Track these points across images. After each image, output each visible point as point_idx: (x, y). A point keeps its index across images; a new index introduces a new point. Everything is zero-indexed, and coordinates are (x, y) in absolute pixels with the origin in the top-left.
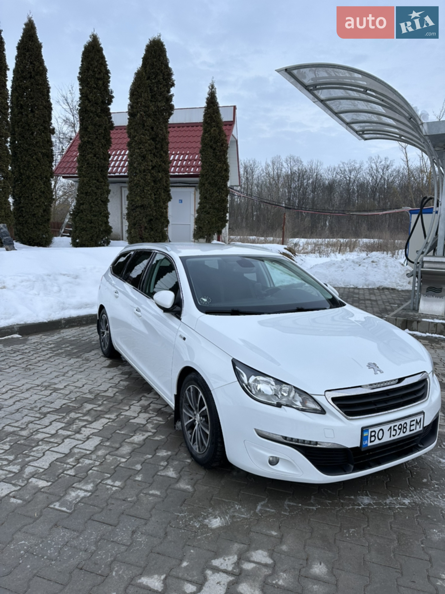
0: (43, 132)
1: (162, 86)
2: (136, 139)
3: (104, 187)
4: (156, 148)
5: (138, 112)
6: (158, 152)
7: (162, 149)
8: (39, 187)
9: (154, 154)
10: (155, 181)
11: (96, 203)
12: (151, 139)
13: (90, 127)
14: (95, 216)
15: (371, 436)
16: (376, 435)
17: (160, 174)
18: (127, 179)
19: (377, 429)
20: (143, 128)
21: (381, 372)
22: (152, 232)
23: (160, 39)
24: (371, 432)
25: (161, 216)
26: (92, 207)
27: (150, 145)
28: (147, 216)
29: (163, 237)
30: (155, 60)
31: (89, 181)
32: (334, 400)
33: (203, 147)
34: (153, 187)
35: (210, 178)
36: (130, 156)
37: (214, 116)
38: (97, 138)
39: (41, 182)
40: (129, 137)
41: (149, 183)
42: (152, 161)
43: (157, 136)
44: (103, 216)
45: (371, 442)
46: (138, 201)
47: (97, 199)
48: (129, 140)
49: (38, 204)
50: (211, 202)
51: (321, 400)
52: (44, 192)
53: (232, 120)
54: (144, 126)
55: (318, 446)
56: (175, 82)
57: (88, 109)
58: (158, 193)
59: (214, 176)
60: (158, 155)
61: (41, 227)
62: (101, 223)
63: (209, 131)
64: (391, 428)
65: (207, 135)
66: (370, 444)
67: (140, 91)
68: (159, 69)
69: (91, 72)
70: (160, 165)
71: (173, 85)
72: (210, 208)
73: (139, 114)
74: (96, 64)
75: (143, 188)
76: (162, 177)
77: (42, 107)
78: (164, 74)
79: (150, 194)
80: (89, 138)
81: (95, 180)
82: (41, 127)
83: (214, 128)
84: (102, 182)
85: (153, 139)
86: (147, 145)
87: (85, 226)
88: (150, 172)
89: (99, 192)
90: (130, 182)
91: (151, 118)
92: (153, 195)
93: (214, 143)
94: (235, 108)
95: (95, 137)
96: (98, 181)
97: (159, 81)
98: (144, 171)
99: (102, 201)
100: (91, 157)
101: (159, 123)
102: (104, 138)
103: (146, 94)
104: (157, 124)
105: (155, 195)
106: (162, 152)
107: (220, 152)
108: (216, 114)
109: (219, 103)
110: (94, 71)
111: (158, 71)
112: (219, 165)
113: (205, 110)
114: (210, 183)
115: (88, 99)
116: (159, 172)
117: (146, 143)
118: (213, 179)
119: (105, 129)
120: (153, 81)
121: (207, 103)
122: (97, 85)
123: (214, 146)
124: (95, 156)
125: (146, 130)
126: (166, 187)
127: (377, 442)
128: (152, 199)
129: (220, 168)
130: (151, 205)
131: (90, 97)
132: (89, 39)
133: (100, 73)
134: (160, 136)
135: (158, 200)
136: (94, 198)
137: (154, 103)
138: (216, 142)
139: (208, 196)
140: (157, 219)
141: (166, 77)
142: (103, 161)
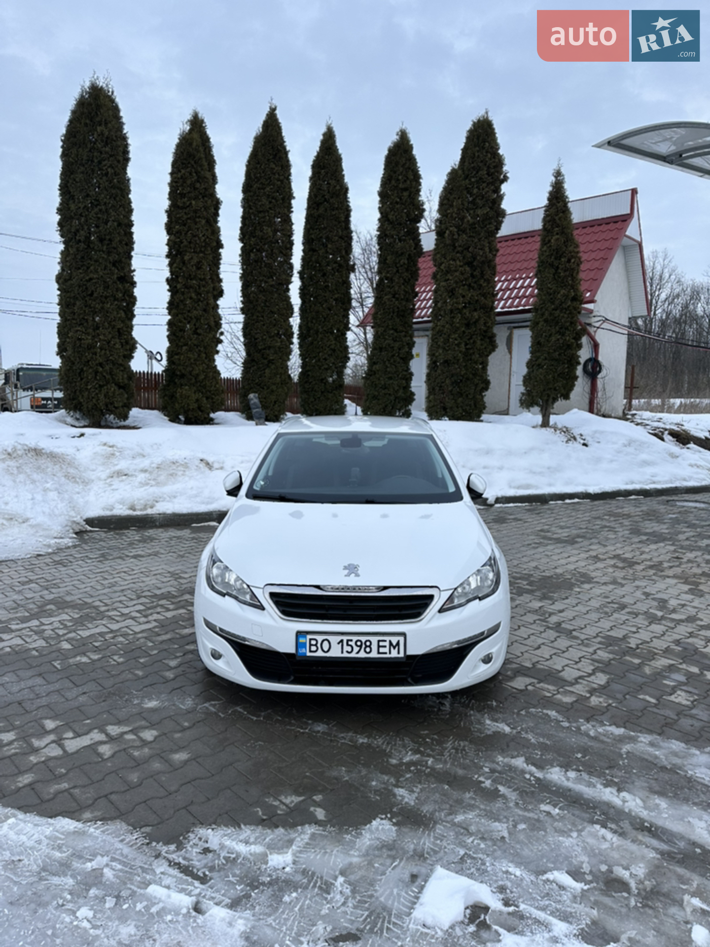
0: (338, 271)
1: (485, 185)
2: (442, 267)
3: (404, 339)
4: (473, 276)
5: (447, 229)
6: (475, 282)
7: (482, 277)
8: (329, 343)
9: (469, 286)
10: (468, 325)
11: (392, 361)
12: (465, 264)
13: (389, 258)
14: (390, 378)
15: (311, 645)
16: (319, 645)
17: (475, 314)
18: (430, 325)
19: (320, 638)
20: (453, 250)
21: (357, 575)
22: (460, 399)
23: (487, 117)
24: (311, 640)
25: (473, 375)
26: (387, 367)
27: (462, 274)
28: (452, 376)
29: (475, 406)
30: (477, 148)
31: (385, 331)
32: (273, 595)
33: (539, 266)
34: (464, 332)
35: (547, 313)
36: (435, 291)
37: (557, 218)
38: (398, 271)
39: (331, 337)
40: (435, 266)
41: (458, 328)
42: (463, 296)
43: (475, 259)
44: (401, 379)
45: (311, 651)
46: (440, 355)
47: (393, 356)
48: (434, 269)
49: (326, 366)
50: (547, 349)
51: (258, 593)
52: (334, 350)
53: (629, 212)
54: (455, 247)
55: (247, 643)
56: (508, 175)
57: (388, 233)
58: (472, 341)
59: (553, 309)
60: (476, 286)
61: (330, 395)
62: (396, 388)
63: (549, 241)
64: (342, 641)
65: (545, 248)
66: (309, 654)
67: (451, 198)
68: (482, 162)
69: (393, 182)
70: (477, 301)
71: (506, 179)
72: (546, 359)
73: (447, 232)
74: (401, 169)
75: (449, 336)
76: (480, 317)
77: (337, 238)
78: (489, 167)
79: (458, 345)
80: (388, 272)
81: (392, 329)
82: (335, 265)
83: (557, 237)
84: (403, 331)
85: (470, 264)
86: (457, 274)
87: (376, 393)
88: (460, 313)
89: (397, 345)
90: (433, 329)
91: (466, 234)
92: (463, 345)
93: (556, 259)
94: (634, 192)
95: (395, 270)
96: (396, 330)
97: (481, 179)
98: (451, 311)
99: (401, 358)
100: (389, 299)
101: (479, 240)
102: (407, 270)
103: (460, 201)
104: (476, 240)
105: (466, 344)
106: (482, 282)
107: (565, 271)
108: (561, 215)
109: (569, 196)
110: (398, 180)
111: (481, 165)
112: (563, 291)
113: (546, 211)
114: (546, 321)
115: (388, 220)
116: (475, 310)
117: (456, 271)
118: (551, 314)
119: (410, 258)
120: (473, 180)
121: (549, 199)
122: (401, 199)
123: (556, 263)
124: (394, 297)
125: (458, 252)
126: (485, 331)
127: (320, 653)
128: (461, 352)
129: (564, 295)
130: (458, 360)
131: (390, 217)
132: (395, 138)
133: (405, 181)
134: (478, 258)
135: (471, 351)
136: (390, 354)
137: (472, 212)
138: (558, 258)
139: (542, 340)
140: (468, 379)
141: (493, 170)
142: (404, 303)
